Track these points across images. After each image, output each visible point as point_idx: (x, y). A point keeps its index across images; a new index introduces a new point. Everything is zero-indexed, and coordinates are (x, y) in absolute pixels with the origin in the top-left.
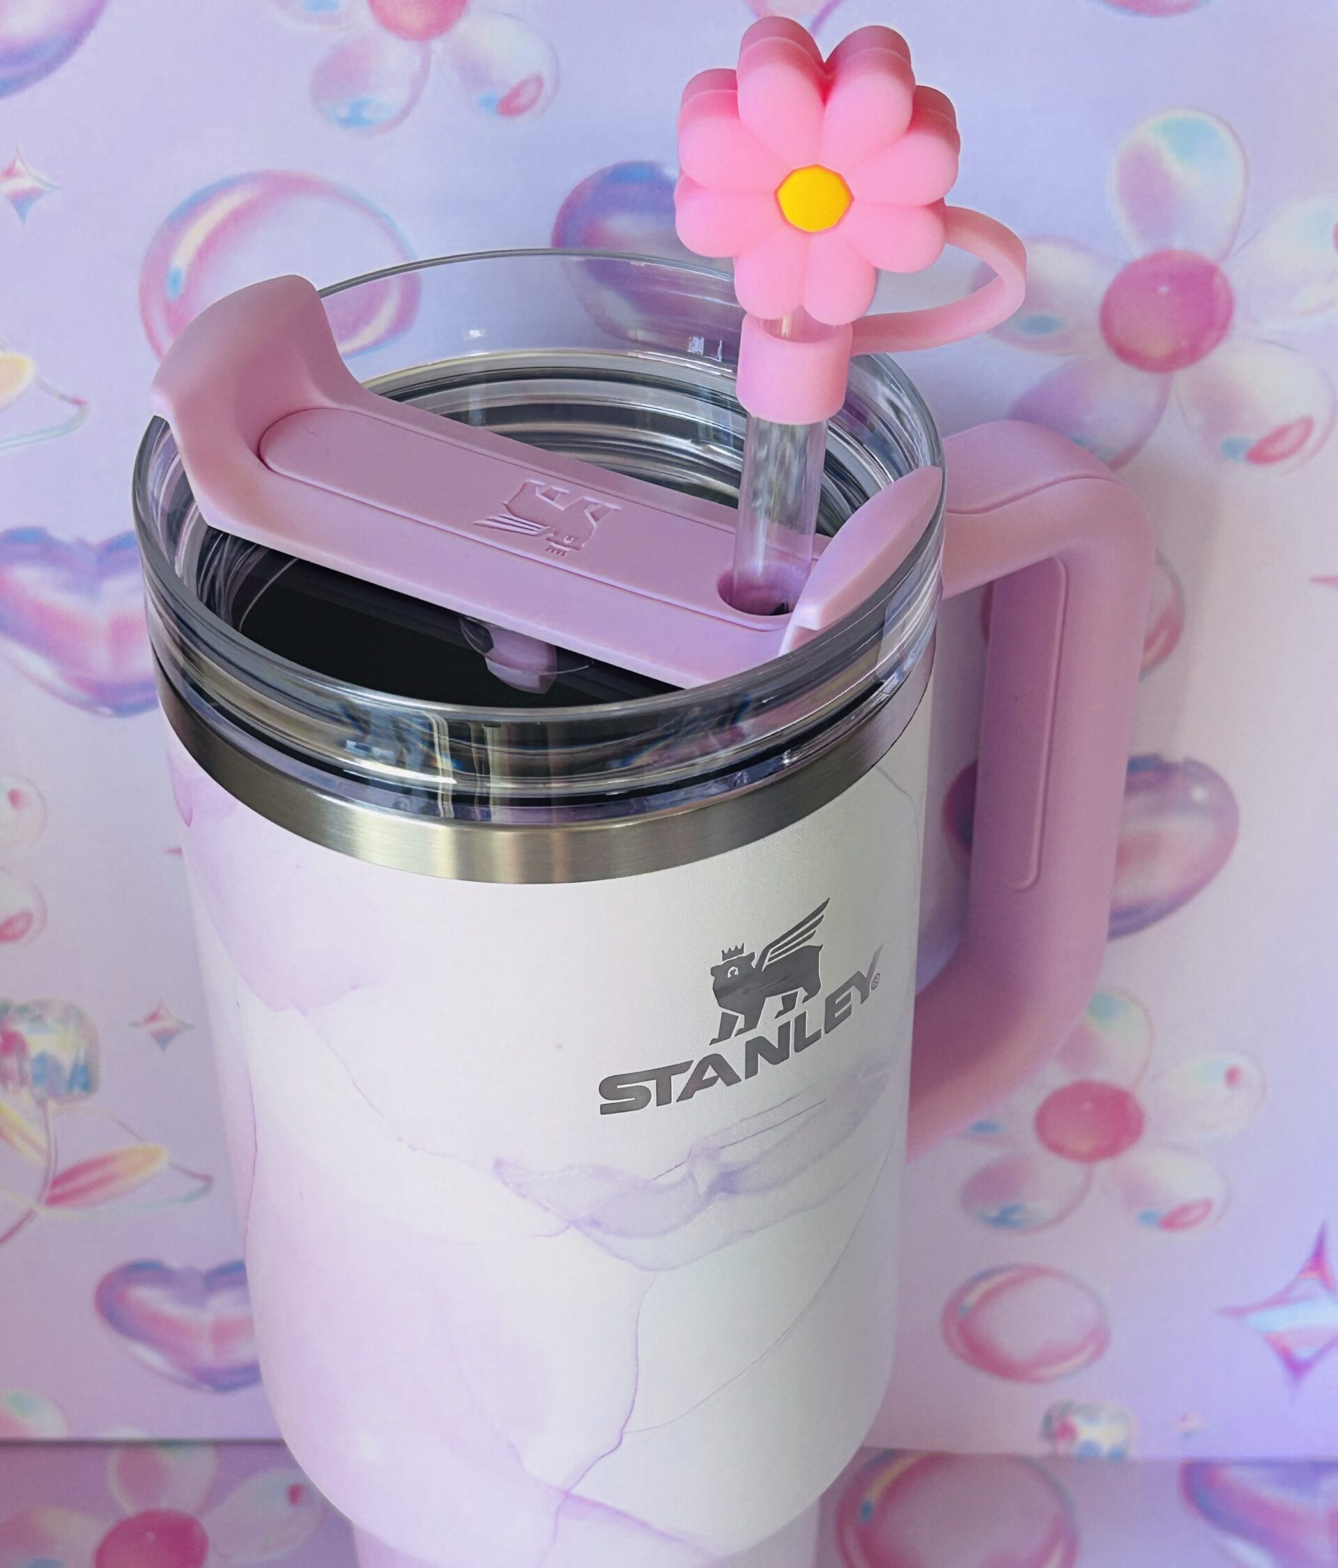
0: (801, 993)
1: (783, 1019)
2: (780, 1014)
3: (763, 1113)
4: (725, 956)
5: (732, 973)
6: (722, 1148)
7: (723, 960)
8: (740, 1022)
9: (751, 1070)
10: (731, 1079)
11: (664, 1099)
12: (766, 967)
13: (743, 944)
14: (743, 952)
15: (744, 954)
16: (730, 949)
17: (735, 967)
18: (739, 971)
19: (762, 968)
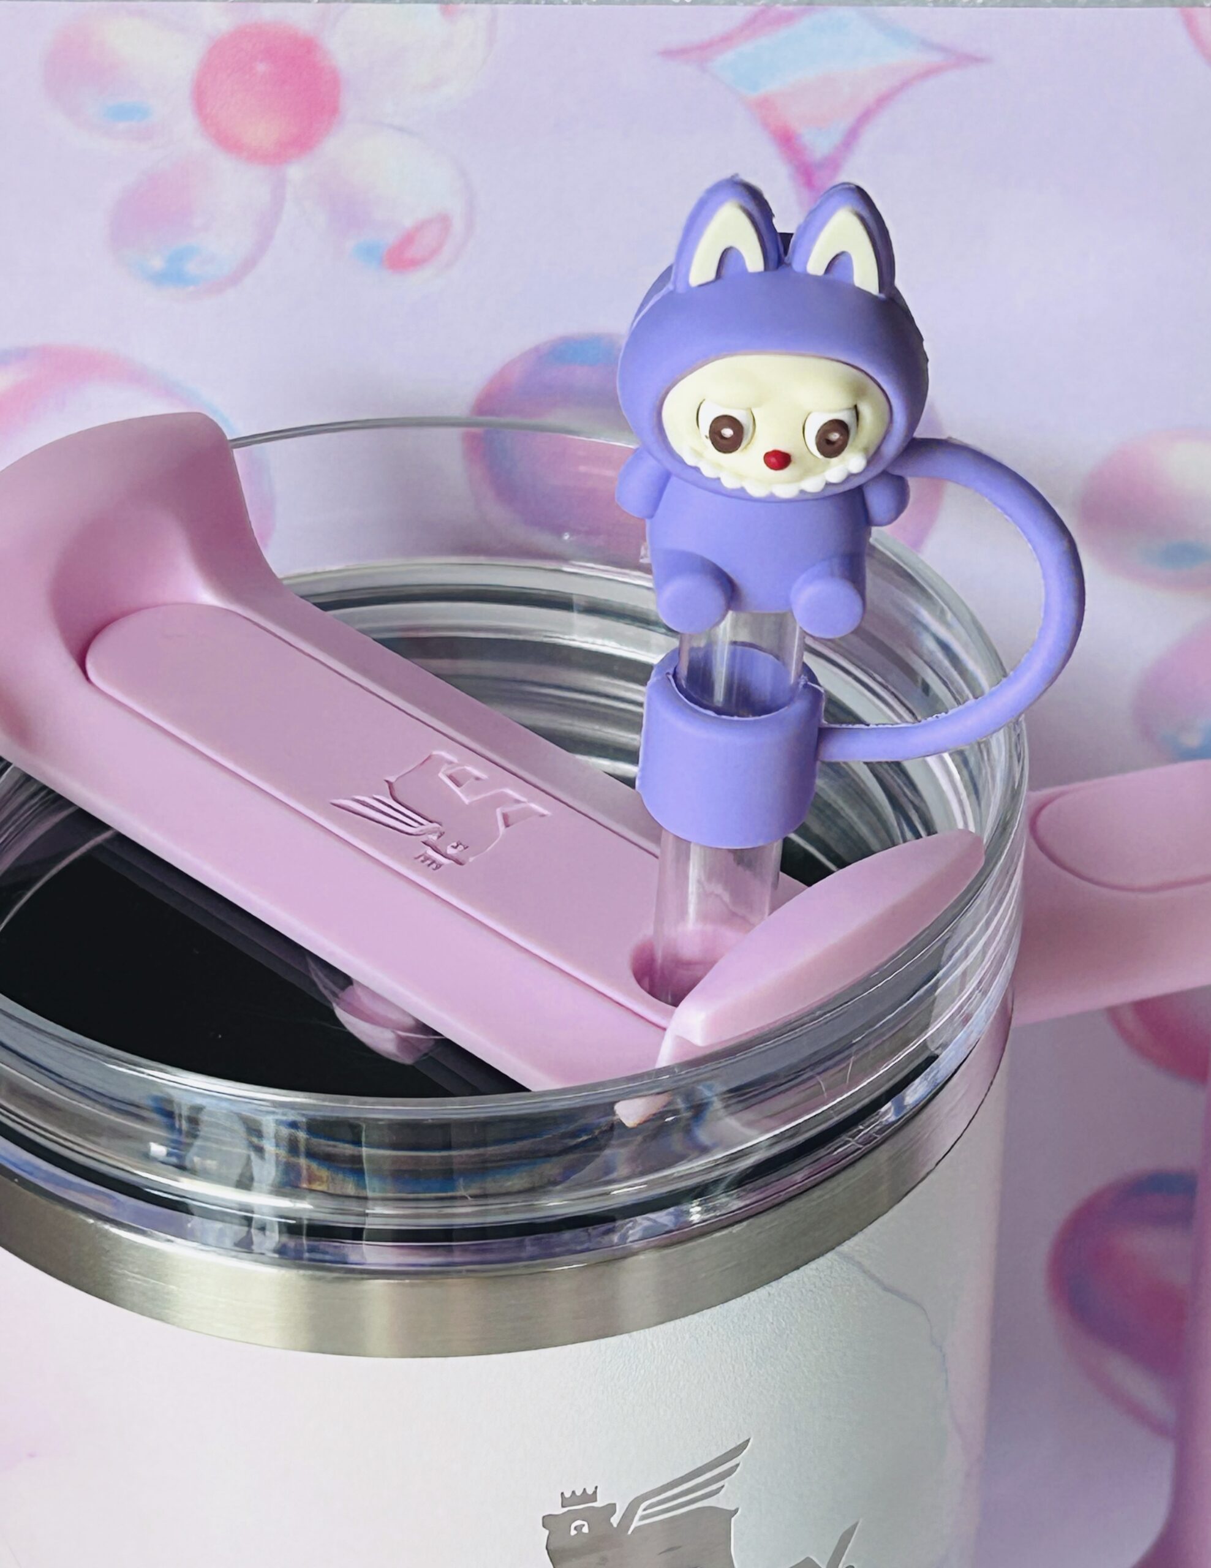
4: (565, 1501)
5: (578, 1528)
7: (563, 1507)
12: (636, 1528)
13: (596, 1488)
14: (596, 1501)
15: (599, 1504)
16: (573, 1492)
17: (583, 1520)
18: (589, 1527)
19: (628, 1530)
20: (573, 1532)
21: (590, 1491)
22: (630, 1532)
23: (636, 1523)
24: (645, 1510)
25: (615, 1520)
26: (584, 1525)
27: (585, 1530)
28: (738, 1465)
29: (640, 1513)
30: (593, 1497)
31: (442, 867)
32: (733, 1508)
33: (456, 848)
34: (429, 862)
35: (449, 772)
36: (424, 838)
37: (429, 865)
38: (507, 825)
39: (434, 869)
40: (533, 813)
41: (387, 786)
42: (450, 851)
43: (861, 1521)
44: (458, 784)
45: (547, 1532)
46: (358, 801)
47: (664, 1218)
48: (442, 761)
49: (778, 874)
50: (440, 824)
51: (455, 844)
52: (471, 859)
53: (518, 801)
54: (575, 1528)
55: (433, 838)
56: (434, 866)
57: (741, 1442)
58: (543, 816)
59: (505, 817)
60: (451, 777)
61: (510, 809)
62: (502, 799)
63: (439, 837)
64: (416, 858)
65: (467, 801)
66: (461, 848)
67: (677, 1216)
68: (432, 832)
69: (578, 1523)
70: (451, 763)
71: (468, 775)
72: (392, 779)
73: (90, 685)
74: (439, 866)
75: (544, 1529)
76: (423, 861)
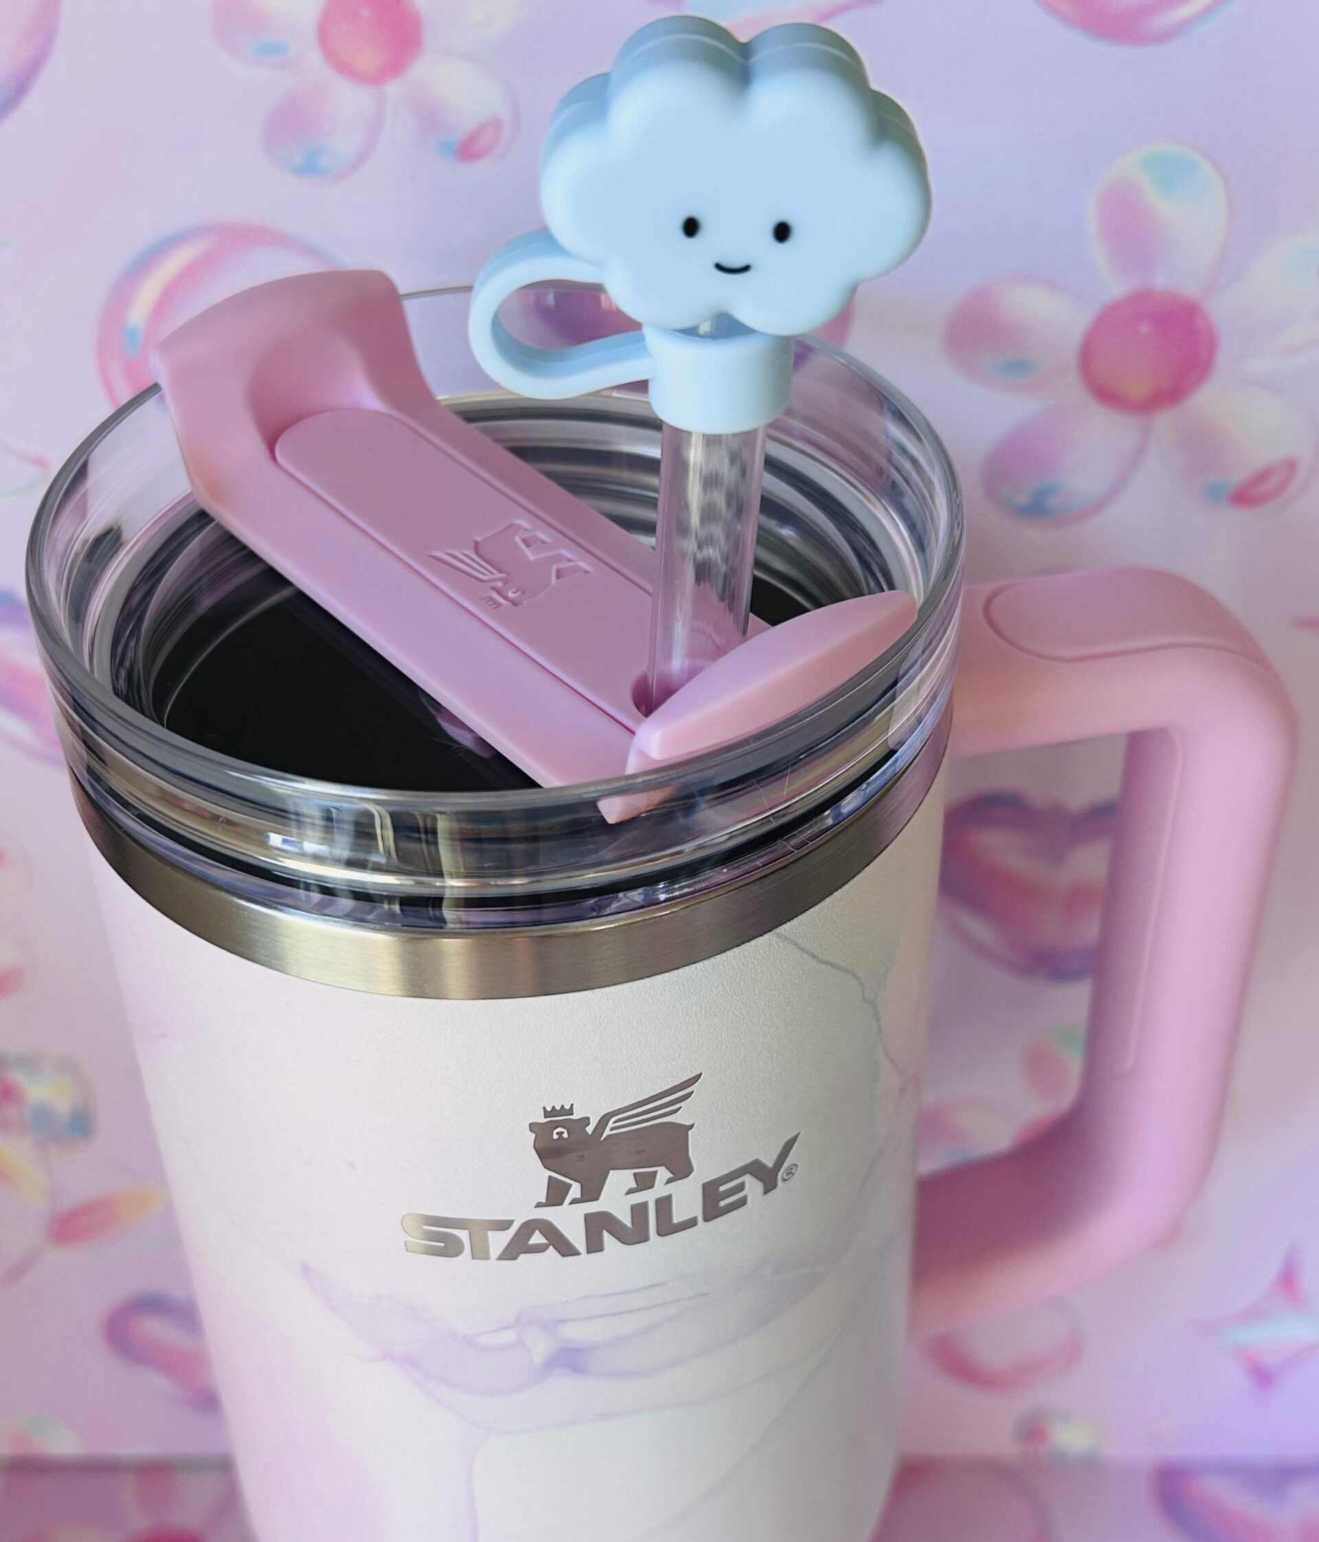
0: (663, 1173)
1: (638, 1198)
2: (630, 1192)
3: (615, 1294)
4: (547, 1114)
5: (560, 1134)
6: (561, 1321)
7: (545, 1117)
8: (575, 1191)
9: (595, 1245)
10: (567, 1250)
11: (480, 1253)
12: (608, 1136)
13: (572, 1105)
14: (572, 1114)
15: (574, 1117)
16: (553, 1107)
17: (563, 1127)
18: (568, 1133)
19: (601, 1136)
20: (555, 1137)
21: (567, 1107)
22: (602, 1138)
23: (607, 1132)
24: (614, 1123)
25: (590, 1129)
26: (563, 1133)
27: (565, 1135)
28: (693, 1092)
29: (610, 1125)
30: (570, 1112)
31: (501, 608)
32: (688, 1123)
33: (514, 593)
34: (491, 603)
35: (526, 535)
36: (493, 584)
37: (491, 605)
38: (558, 577)
39: (495, 608)
40: (578, 569)
41: (473, 544)
42: (511, 595)
43: (802, 1132)
44: (528, 545)
45: (533, 1135)
46: (448, 554)
47: (636, 896)
48: (520, 528)
49: (748, 615)
50: (507, 574)
51: (514, 590)
52: (525, 602)
53: (570, 560)
54: (557, 1133)
55: (500, 584)
56: (495, 606)
57: (694, 1075)
58: (586, 572)
59: (558, 572)
60: (525, 541)
61: (562, 565)
62: (559, 558)
63: (505, 584)
64: (482, 599)
65: (532, 558)
66: (519, 593)
67: (646, 895)
68: (501, 579)
69: (560, 1130)
70: (526, 530)
71: (536, 539)
72: (479, 539)
73: (272, 463)
74: (499, 605)
75: (531, 1133)
76: (487, 602)
